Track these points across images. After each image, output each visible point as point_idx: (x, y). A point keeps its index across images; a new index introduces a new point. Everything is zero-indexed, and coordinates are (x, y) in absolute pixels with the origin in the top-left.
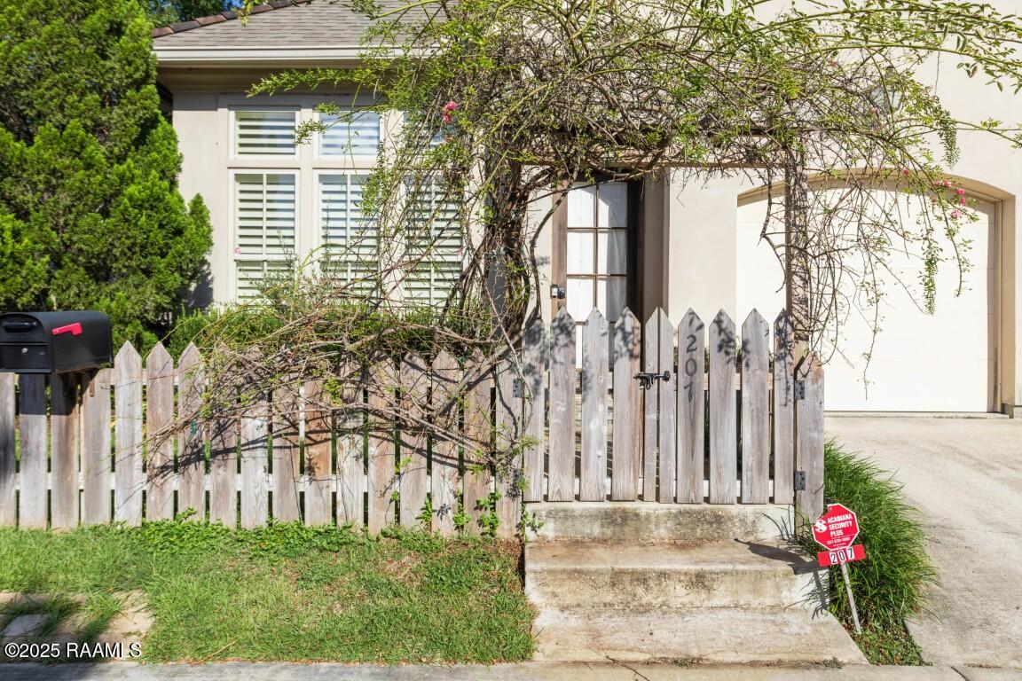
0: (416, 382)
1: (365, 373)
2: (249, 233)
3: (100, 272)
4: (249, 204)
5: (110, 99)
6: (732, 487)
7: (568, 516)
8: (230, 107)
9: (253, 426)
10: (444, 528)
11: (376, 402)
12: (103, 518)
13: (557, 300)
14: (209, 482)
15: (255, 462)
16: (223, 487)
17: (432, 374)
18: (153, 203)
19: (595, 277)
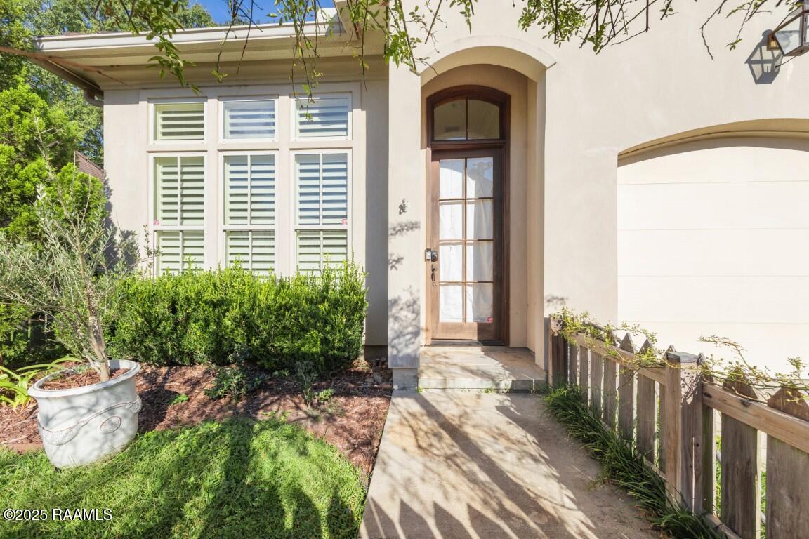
2: (169, 208)
8: (149, 100)
13: (430, 262)
19: (464, 242)
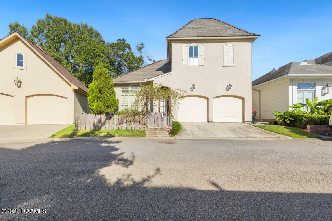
0: (138, 117)
1: (134, 117)
2: (123, 102)
3: (108, 107)
4: (123, 98)
5: (109, 89)
6: (164, 126)
7: (151, 129)
8: (121, 87)
9: (125, 121)
10: (141, 129)
11: (135, 119)
12: (113, 129)
13: (159, 109)
14: (121, 126)
15: (125, 124)
16: (123, 126)
17: (140, 117)
18: (114, 100)
19: (164, 107)
